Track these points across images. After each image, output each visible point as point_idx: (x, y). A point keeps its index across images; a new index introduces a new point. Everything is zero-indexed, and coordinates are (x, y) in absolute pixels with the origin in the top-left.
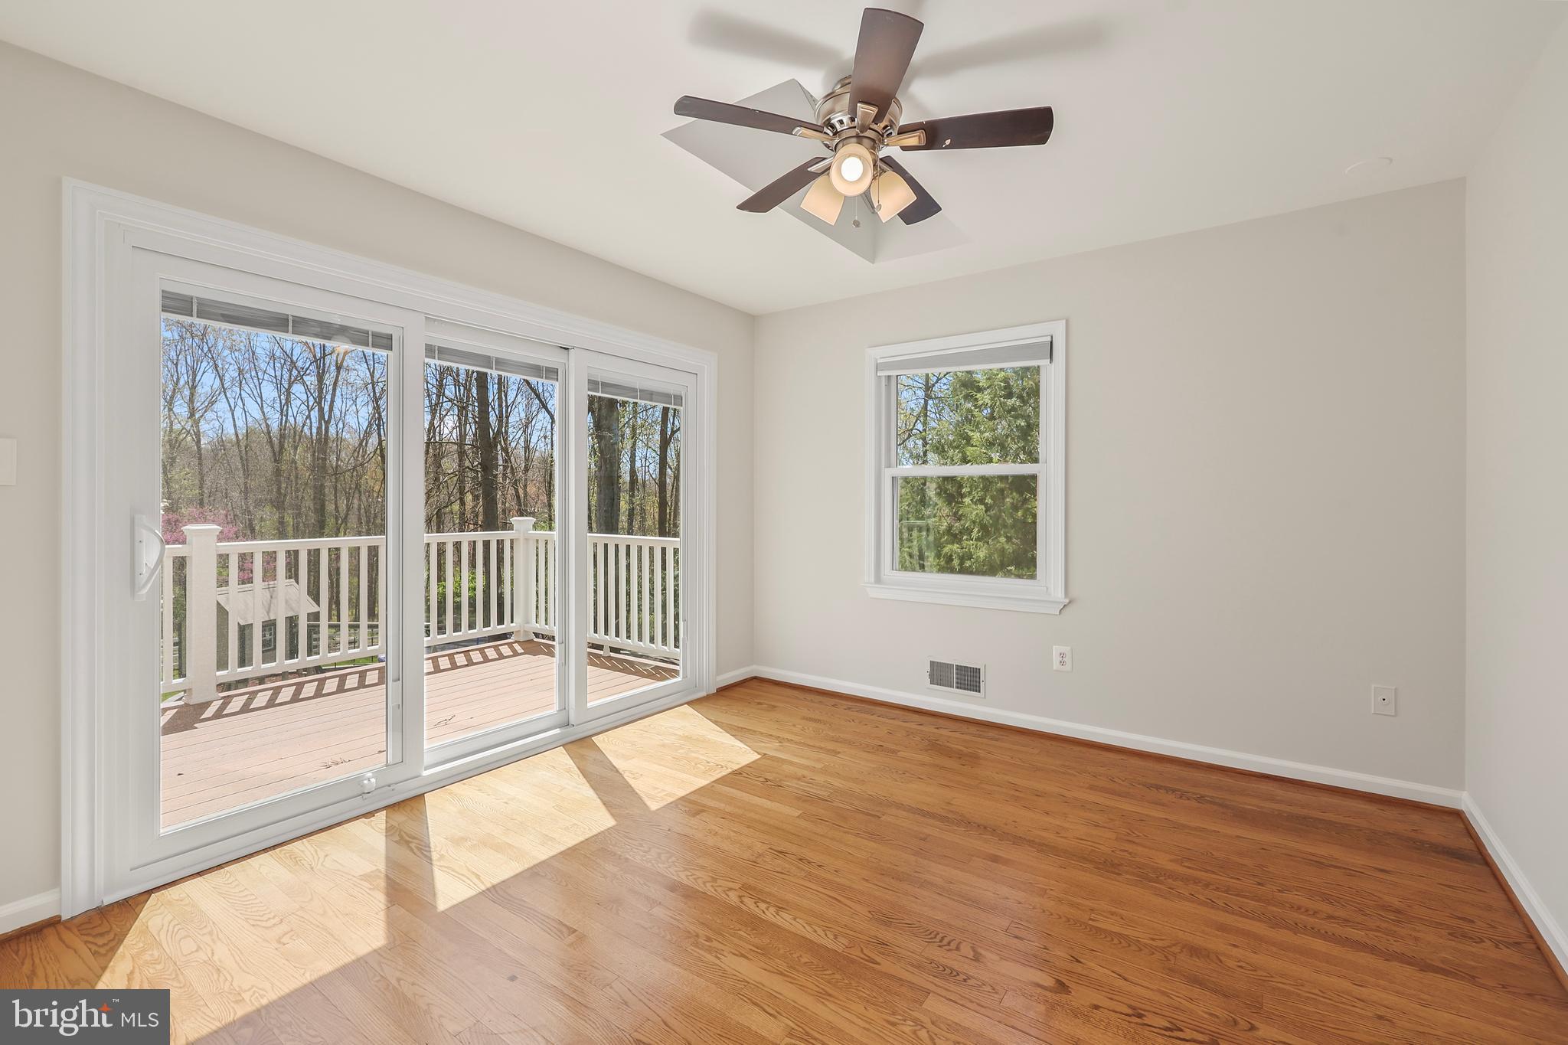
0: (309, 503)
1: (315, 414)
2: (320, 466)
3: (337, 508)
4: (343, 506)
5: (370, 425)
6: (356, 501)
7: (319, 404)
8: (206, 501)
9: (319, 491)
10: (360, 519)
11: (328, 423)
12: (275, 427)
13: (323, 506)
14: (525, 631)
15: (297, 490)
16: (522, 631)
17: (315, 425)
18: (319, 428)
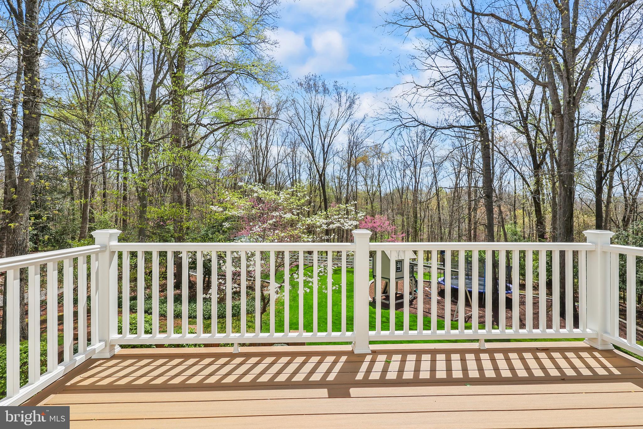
0: (411, 214)
1: (414, 180)
2: (415, 200)
3: (421, 216)
4: (423, 215)
5: (432, 183)
6: (427, 213)
7: (415, 177)
8: (382, 212)
9: (415, 209)
10: (429, 220)
11: (418, 184)
12: (400, 187)
13: (416, 215)
14: (603, 340)
15: (408, 209)
16: (600, 340)
17: (414, 185)
18: (415, 186)
